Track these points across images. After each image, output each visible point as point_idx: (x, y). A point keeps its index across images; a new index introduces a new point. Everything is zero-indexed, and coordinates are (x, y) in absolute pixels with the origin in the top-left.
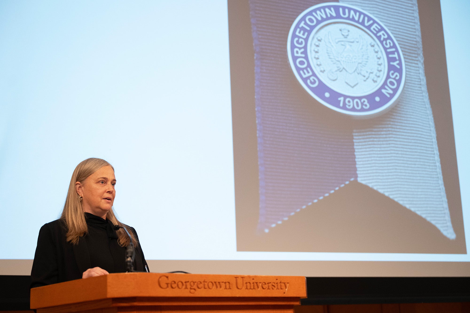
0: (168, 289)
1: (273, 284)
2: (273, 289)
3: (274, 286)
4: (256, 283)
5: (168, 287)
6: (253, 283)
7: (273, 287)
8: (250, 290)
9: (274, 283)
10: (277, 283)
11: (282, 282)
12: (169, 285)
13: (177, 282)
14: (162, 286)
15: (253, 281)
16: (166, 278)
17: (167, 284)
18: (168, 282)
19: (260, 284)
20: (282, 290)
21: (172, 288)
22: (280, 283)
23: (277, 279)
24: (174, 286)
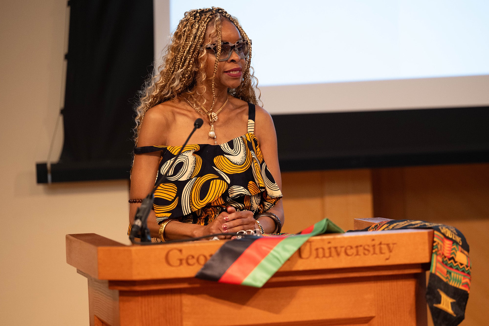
0: (181, 267)
1: (366, 247)
2: (365, 254)
3: (368, 250)
4: (336, 248)
5: (181, 264)
6: (330, 248)
7: (366, 252)
8: (324, 259)
9: (368, 246)
10: (374, 246)
11: (383, 243)
12: (184, 262)
13: (196, 257)
14: (171, 262)
15: (330, 245)
16: (178, 253)
17: (181, 260)
18: (182, 257)
19: (343, 249)
20: (382, 255)
21: (188, 264)
22: (380, 244)
23: (373, 240)
24: (191, 261)
